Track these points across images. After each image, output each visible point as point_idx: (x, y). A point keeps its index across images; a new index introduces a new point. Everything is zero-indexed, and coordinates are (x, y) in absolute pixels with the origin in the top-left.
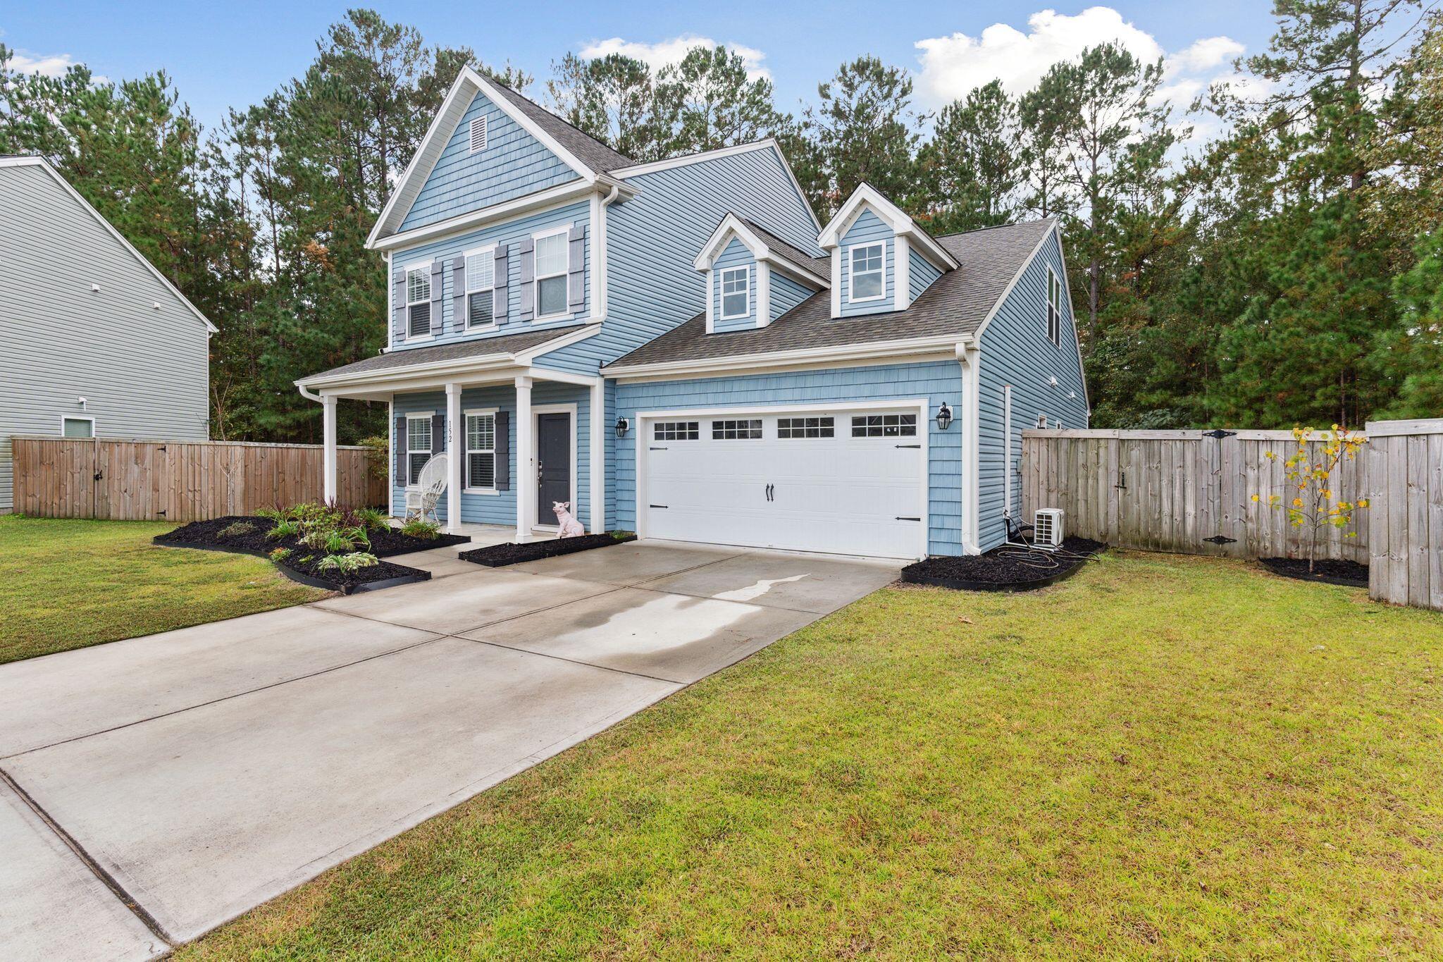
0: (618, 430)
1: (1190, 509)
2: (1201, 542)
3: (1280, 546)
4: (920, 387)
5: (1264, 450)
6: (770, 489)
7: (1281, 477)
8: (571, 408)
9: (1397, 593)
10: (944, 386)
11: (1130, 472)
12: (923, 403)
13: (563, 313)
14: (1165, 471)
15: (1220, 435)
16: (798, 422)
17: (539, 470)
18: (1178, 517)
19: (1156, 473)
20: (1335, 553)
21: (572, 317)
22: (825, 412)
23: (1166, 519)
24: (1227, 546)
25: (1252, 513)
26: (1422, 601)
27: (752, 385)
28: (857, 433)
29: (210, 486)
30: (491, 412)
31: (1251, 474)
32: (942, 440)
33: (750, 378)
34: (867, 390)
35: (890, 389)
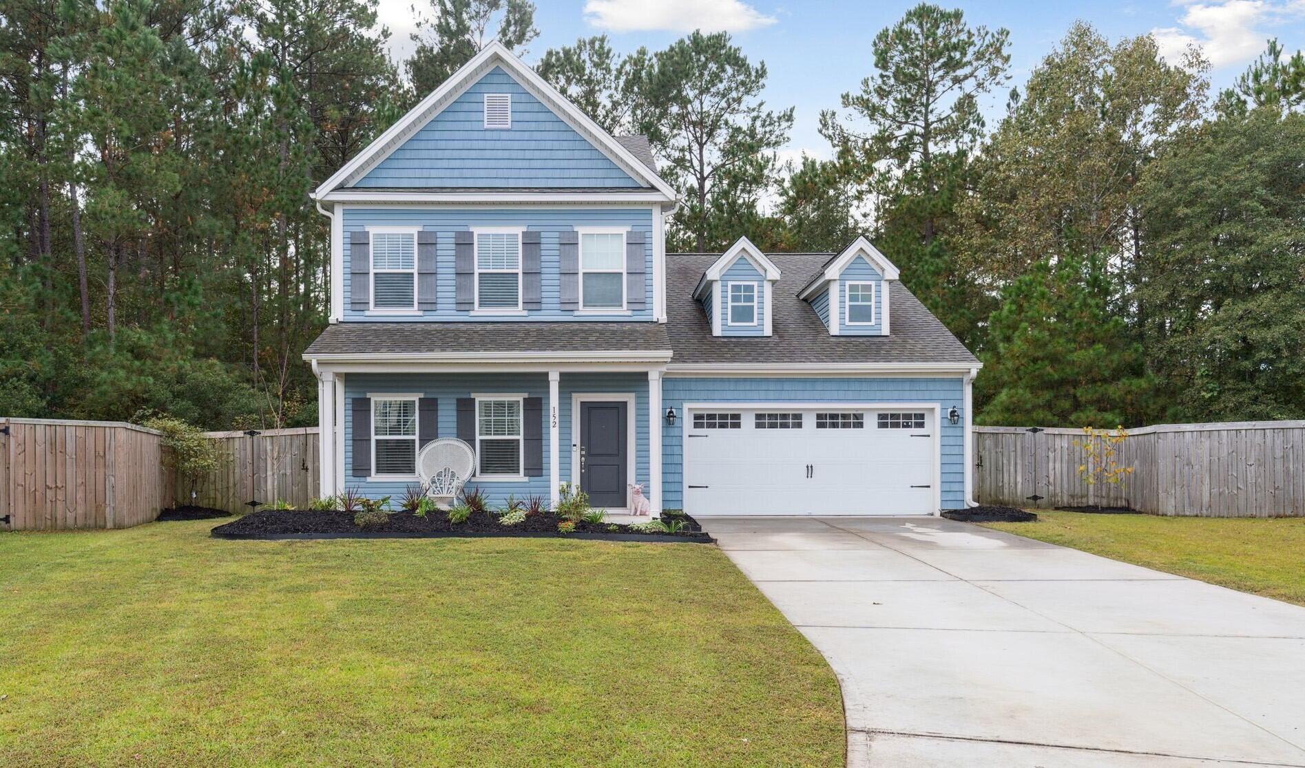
0: (669, 419)
1: (1019, 479)
2: (1025, 500)
3: (1065, 500)
4: (935, 395)
5: (1058, 440)
6: (810, 469)
7: (1066, 457)
8: (630, 399)
9: (1171, 511)
10: (950, 395)
11: (985, 454)
12: (937, 406)
13: (620, 309)
14: (1006, 454)
15: (1035, 431)
16: (833, 416)
17: (582, 456)
18: (1012, 484)
19: (1000, 455)
20: (1091, 503)
21: (630, 313)
22: (857, 410)
23: (1006, 486)
24: (1038, 501)
25: (1051, 480)
26: (1181, 513)
27: (800, 386)
28: (883, 425)
29: (79, 481)
30: (519, 398)
31: (1051, 455)
32: (950, 432)
33: (800, 380)
34: (896, 395)
35: (914, 395)
